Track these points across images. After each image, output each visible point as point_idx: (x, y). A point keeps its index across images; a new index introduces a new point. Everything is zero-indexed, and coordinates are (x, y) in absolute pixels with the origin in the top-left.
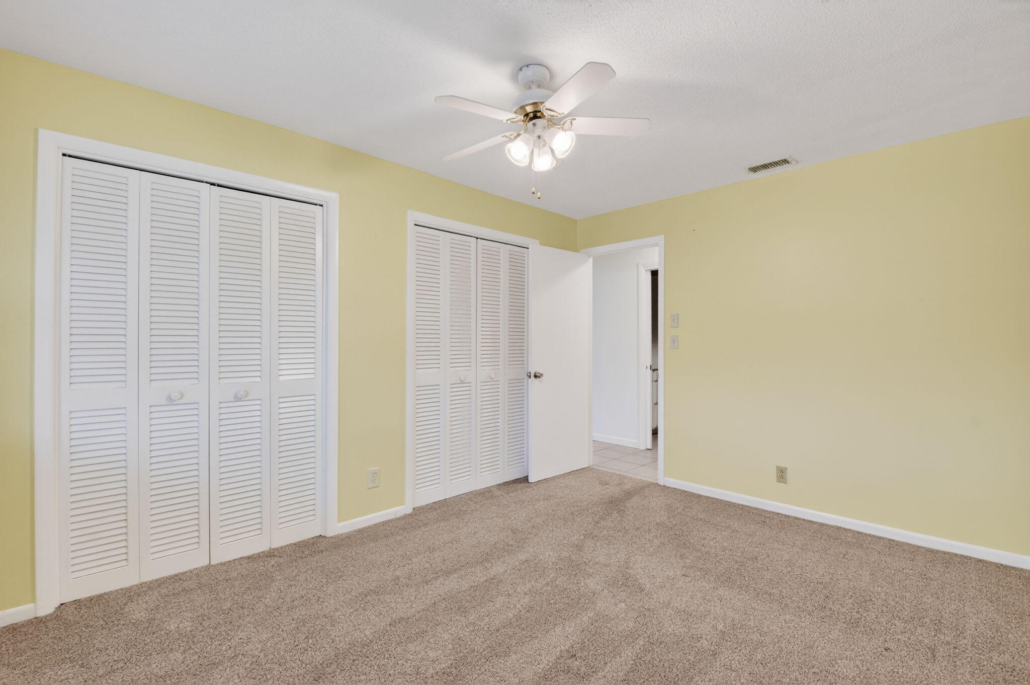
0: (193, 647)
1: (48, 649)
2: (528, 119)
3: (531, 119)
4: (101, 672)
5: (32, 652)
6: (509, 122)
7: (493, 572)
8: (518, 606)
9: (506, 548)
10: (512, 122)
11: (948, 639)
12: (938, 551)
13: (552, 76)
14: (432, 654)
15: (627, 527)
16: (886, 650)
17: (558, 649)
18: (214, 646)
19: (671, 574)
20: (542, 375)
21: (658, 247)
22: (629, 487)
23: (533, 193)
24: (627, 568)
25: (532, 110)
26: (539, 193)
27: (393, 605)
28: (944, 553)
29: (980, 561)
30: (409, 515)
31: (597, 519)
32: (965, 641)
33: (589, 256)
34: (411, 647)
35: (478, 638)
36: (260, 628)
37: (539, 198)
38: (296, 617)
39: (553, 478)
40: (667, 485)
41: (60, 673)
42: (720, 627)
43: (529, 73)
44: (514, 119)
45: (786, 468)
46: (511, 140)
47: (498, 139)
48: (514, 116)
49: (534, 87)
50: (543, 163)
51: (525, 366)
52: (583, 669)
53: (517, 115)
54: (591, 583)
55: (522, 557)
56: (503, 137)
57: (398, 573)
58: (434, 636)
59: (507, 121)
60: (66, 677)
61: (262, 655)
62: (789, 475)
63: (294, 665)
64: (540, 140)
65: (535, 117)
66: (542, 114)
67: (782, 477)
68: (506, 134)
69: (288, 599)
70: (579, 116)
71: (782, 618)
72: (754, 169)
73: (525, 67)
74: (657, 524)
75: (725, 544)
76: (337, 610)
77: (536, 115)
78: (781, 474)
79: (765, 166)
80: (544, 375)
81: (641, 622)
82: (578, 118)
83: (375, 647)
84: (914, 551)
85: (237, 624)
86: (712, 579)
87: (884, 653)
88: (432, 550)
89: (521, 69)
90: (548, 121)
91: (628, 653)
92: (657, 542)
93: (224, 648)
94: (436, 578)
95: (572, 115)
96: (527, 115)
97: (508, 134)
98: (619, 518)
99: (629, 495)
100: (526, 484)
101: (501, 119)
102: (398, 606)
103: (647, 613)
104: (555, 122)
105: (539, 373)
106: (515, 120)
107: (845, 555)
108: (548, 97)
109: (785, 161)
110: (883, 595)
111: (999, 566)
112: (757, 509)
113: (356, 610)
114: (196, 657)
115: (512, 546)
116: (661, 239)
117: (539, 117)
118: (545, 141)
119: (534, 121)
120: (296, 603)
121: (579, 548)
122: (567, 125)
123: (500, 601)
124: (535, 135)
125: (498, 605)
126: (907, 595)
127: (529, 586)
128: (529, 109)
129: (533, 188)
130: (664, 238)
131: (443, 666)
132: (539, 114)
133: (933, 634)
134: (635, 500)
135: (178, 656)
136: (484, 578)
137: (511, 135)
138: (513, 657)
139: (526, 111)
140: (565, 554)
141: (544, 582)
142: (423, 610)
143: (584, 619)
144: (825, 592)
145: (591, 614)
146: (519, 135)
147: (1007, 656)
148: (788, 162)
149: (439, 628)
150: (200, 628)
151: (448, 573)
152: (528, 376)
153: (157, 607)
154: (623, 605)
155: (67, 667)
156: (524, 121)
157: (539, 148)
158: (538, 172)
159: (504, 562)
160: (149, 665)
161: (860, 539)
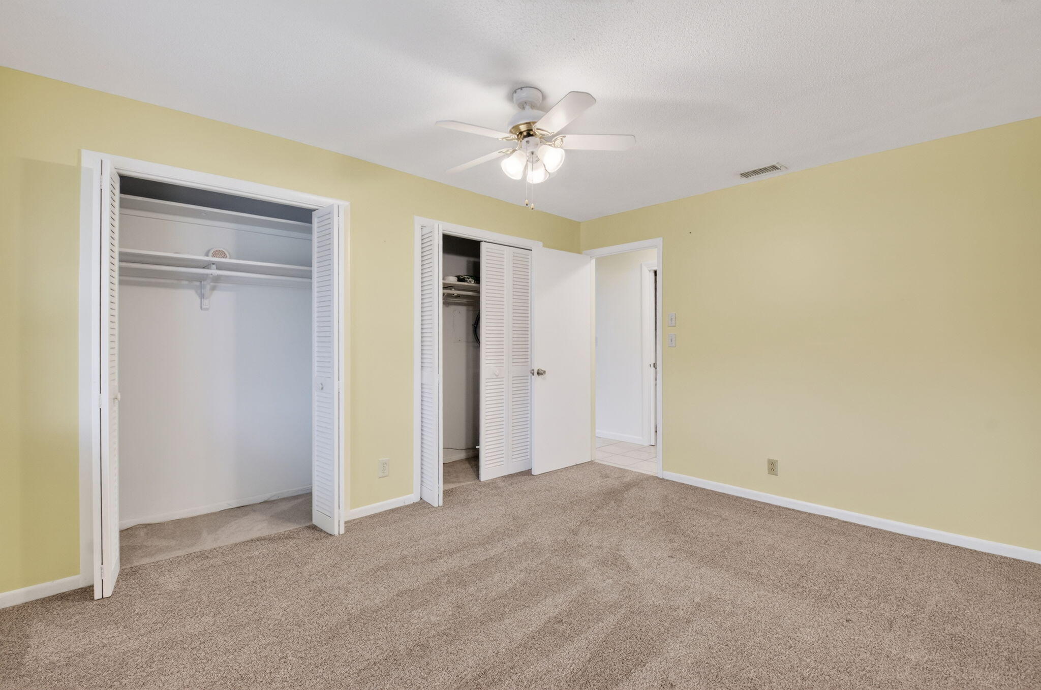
0: (222, 612)
1: (93, 613)
2: (522, 136)
3: (525, 137)
4: (142, 631)
5: (80, 616)
6: (504, 140)
7: (492, 553)
8: (514, 581)
9: (507, 532)
10: (507, 140)
11: (908, 613)
12: (917, 539)
13: (544, 97)
14: (433, 619)
15: (623, 515)
16: (848, 621)
17: (548, 616)
18: (240, 612)
19: (658, 555)
20: (545, 372)
21: (656, 249)
22: (628, 479)
23: (527, 205)
24: (618, 550)
25: (526, 129)
26: (532, 205)
27: (400, 579)
28: (924, 540)
29: (956, 547)
30: (417, 503)
31: (594, 507)
32: (923, 615)
33: (591, 257)
34: (415, 613)
35: (475, 607)
36: (280, 598)
37: (533, 209)
38: (312, 589)
39: (555, 472)
40: (667, 478)
41: (106, 632)
42: (697, 600)
43: (523, 94)
44: (508, 137)
45: (777, 461)
46: (509, 155)
47: (495, 155)
48: (508, 135)
49: (527, 107)
50: (537, 177)
51: (529, 363)
52: (568, 631)
53: (511, 135)
54: (583, 563)
55: (521, 540)
56: (499, 152)
57: (406, 553)
58: (436, 604)
59: (503, 139)
60: (112, 635)
61: (283, 619)
62: (780, 467)
63: (311, 626)
64: (534, 155)
65: (529, 135)
66: (535, 132)
67: (772, 469)
68: (501, 150)
69: (306, 574)
70: (569, 134)
71: (756, 593)
72: (746, 175)
73: (520, 90)
74: (651, 513)
75: (714, 531)
76: (350, 583)
77: (529, 134)
78: (772, 467)
79: (756, 172)
80: (546, 372)
81: (625, 595)
82: (568, 136)
83: (383, 613)
84: (894, 537)
85: (261, 594)
86: (696, 560)
87: (845, 623)
88: (438, 534)
89: (515, 92)
90: (541, 138)
91: (611, 620)
92: (649, 528)
93: (250, 613)
94: (440, 558)
95: (563, 133)
96: (521, 133)
97: (504, 150)
98: (616, 508)
99: (628, 486)
100: (531, 477)
101: (496, 137)
102: (405, 580)
103: (631, 588)
104: (547, 139)
105: (542, 371)
106: (510, 138)
107: (826, 541)
108: (540, 118)
109: (774, 168)
110: (855, 576)
111: (972, 552)
112: (748, 500)
113: (367, 583)
114: (225, 620)
115: (511, 530)
116: (659, 241)
117: (532, 135)
118: (537, 156)
119: (526, 139)
120: (313, 577)
121: (575, 533)
122: (558, 142)
123: (497, 577)
124: (528, 151)
125: (495, 580)
126: (879, 576)
127: (525, 564)
128: (523, 128)
129: (527, 200)
130: (662, 240)
131: (443, 628)
132: (531, 133)
133: (895, 608)
134: (633, 491)
135: (209, 619)
136: (484, 558)
137: (508, 151)
138: (507, 621)
139: (520, 130)
140: (560, 538)
141: (540, 561)
142: (428, 584)
143: (573, 592)
144: (802, 572)
145: (579, 588)
146: (514, 151)
147: (959, 628)
148: (778, 168)
149: (441, 599)
150: (227, 597)
151: (451, 554)
152: (531, 373)
153: (188, 580)
154: (611, 580)
155: (112, 628)
156: (518, 139)
157: (532, 163)
158: (531, 184)
159: (503, 545)
160: (184, 626)
161: (845, 527)
